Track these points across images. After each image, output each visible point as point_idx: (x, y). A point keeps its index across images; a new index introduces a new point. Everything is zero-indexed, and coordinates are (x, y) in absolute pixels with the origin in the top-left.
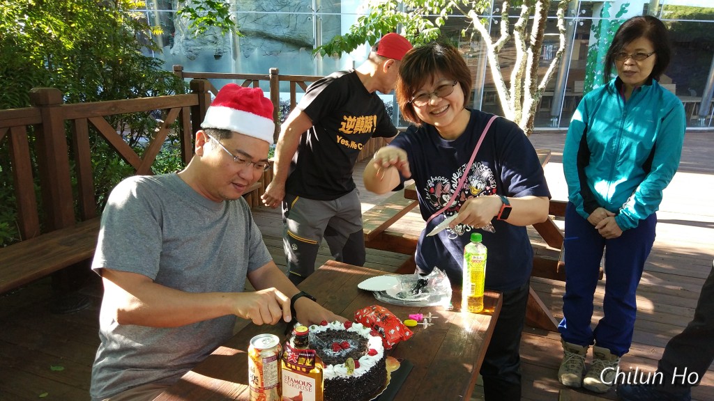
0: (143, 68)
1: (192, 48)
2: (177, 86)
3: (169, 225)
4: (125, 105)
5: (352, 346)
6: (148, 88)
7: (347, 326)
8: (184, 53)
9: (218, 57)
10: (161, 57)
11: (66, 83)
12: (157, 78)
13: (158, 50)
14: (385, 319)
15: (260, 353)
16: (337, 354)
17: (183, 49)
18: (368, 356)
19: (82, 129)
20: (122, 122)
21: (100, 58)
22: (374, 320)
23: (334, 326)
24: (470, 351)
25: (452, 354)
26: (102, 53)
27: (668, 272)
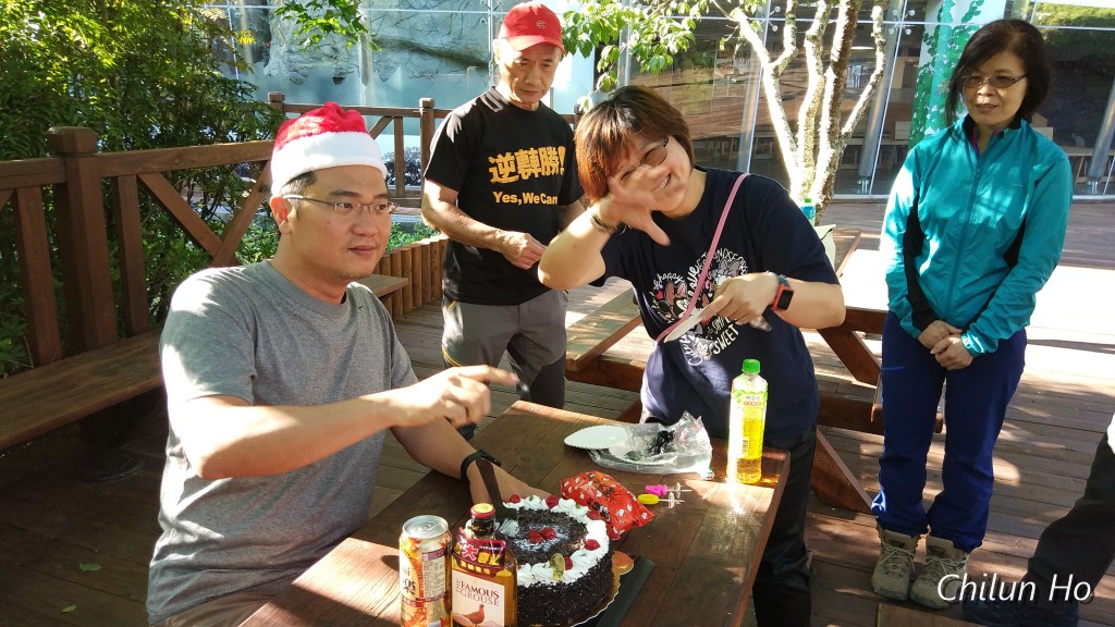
0: (223, 97)
1: (299, 65)
4: (195, 155)
5: (559, 535)
6: (231, 128)
7: (551, 503)
8: (286, 74)
9: (338, 80)
10: (250, 78)
11: (103, 119)
12: (245, 113)
13: (244, 68)
14: (609, 493)
15: (418, 546)
16: (537, 547)
17: (284, 68)
18: (585, 551)
19: (129, 192)
20: (189, 182)
21: (156, 81)
22: (592, 494)
23: (531, 503)
24: (742, 543)
25: (714, 548)
26: (159, 73)
27: (1041, 421)
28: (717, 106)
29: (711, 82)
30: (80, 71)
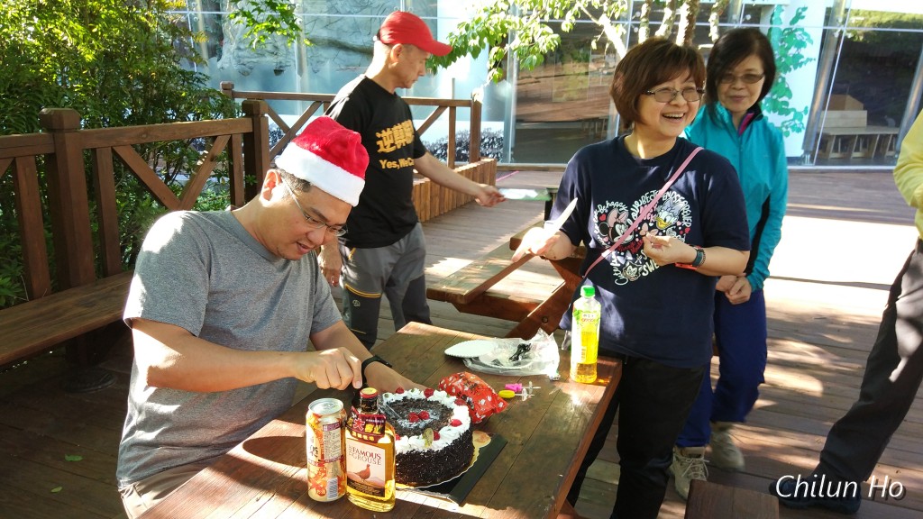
0: (183, 85)
1: (246, 60)
2: (225, 108)
3: (218, 272)
4: (158, 131)
5: (432, 417)
6: (189, 110)
7: (428, 393)
8: (235, 67)
9: (278, 72)
10: (206, 71)
11: (85, 102)
12: (200, 98)
13: (201, 62)
14: (475, 387)
15: (320, 420)
16: (414, 425)
17: (234, 62)
18: (451, 427)
19: (105, 161)
20: (155, 154)
21: (128, 72)
22: (461, 388)
23: (413, 394)
24: (577, 426)
25: (554, 429)
26: (131, 66)
27: (842, 346)
28: (592, 93)
29: (587, 74)
30: (67, 64)
